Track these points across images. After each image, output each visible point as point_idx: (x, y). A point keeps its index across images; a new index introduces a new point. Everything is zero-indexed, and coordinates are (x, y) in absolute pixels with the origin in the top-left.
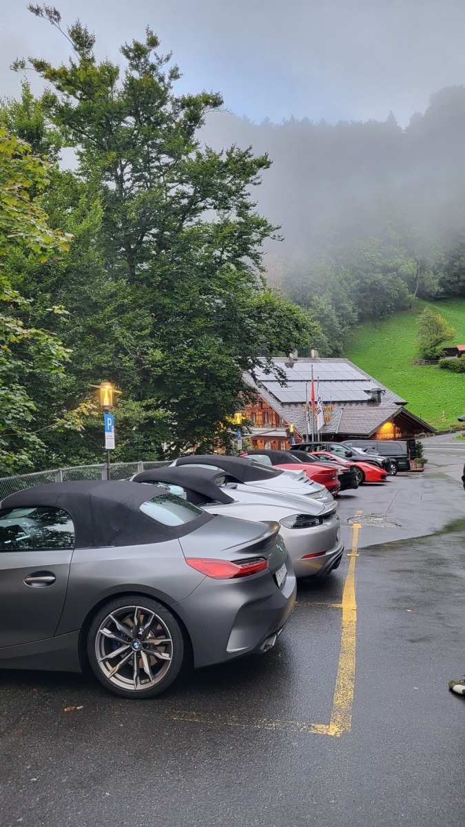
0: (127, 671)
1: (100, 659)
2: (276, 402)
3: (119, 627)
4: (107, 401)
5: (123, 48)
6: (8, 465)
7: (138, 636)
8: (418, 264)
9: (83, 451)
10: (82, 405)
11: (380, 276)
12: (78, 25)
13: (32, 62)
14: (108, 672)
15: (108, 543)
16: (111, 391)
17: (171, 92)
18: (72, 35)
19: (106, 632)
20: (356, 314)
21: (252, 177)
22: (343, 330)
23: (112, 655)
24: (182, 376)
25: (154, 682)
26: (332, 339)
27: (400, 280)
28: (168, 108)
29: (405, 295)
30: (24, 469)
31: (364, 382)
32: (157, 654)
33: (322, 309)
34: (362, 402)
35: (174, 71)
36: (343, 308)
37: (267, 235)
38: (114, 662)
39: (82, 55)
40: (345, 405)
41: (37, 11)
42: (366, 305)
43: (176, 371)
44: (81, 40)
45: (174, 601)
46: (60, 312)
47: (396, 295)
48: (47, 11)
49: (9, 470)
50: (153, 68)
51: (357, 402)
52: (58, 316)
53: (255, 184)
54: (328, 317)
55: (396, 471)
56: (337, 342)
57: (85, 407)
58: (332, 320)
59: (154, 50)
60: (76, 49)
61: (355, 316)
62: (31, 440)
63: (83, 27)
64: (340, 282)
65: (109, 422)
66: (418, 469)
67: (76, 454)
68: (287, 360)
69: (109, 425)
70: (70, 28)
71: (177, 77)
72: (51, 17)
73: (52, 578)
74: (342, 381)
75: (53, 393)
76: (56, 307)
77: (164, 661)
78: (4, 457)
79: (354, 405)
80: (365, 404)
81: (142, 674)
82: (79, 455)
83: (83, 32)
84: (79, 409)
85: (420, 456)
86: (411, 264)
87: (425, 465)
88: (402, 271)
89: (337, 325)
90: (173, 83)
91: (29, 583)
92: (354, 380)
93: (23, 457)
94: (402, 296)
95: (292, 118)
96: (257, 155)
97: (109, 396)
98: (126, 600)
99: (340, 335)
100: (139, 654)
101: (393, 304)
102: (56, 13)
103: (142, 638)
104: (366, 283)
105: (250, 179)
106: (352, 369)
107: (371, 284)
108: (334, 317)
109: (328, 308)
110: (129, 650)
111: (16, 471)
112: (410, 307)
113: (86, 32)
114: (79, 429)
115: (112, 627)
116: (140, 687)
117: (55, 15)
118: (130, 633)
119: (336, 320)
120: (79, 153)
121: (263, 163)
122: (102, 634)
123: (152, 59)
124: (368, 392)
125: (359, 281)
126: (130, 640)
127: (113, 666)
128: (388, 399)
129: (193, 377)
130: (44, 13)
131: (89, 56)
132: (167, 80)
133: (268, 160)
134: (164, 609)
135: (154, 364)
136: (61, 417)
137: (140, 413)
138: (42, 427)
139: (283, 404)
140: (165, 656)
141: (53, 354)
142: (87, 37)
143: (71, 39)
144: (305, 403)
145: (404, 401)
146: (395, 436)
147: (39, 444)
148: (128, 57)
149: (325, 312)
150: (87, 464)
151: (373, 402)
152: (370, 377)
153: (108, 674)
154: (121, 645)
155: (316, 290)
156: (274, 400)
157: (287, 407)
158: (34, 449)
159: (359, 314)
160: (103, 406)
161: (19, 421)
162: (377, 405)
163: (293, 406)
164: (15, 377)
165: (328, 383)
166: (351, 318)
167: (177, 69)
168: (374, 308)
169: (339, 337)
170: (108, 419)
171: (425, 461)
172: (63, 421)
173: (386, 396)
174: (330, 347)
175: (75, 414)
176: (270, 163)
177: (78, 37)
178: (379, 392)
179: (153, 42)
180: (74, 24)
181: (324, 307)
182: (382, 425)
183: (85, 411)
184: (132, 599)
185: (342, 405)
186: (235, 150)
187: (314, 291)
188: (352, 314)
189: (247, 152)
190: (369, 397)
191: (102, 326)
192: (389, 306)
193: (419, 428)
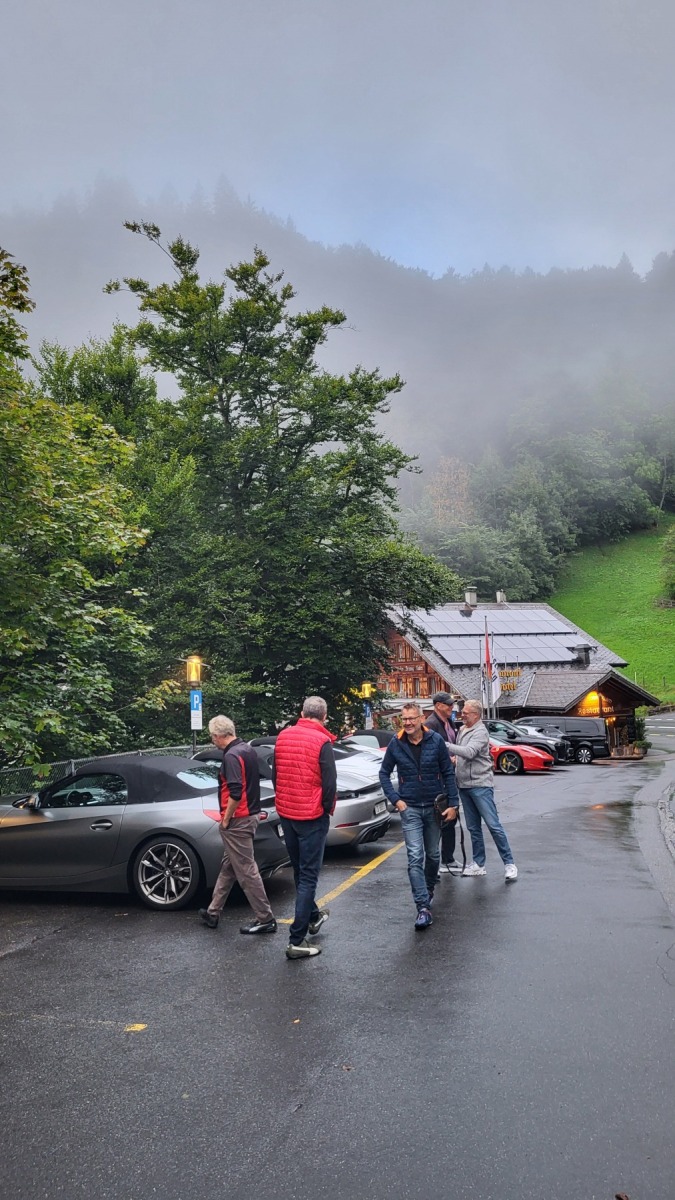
0: (159, 891)
1: (141, 882)
2: (443, 665)
3: (156, 859)
4: (194, 676)
5: (228, 271)
6: (86, 747)
7: (168, 866)
8: (663, 464)
9: (169, 731)
10: (164, 682)
11: (608, 483)
12: (180, 242)
13: (127, 282)
14: (146, 891)
15: (151, 801)
16: (199, 666)
17: (283, 312)
18: (172, 251)
19: (146, 863)
20: (574, 536)
21: (380, 404)
22: (554, 560)
23: (149, 880)
24: (292, 641)
25: (178, 898)
26: (539, 572)
27: (637, 488)
28: (280, 329)
29: (645, 508)
30: (100, 750)
31: (568, 636)
32: (181, 878)
33: (522, 532)
34: (563, 663)
35: (286, 289)
36: (555, 529)
37: (403, 467)
38: (151, 884)
39: (185, 273)
40: (538, 668)
41: (134, 228)
42: (589, 523)
43: (286, 636)
44: (184, 256)
45: (194, 840)
46: (139, 594)
47: (631, 508)
48: (146, 227)
49: (86, 752)
50: (263, 288)
51: (556, 664)
52: (138, 598)
53: (383, 412)
54: (532, 541)
55: (592, 758)
56: (545, 576)
57: (167, 685)
58: (538, 546)
59: (264, 270)
60: (178, 265)
61: (572, 539)
62: (110, 719)
63: (185, 243)
64: (550, 493)
65: (196, 699)
66: (635, 756)
67: (162, 735)
68: (462, 606)
69: (196, 702)
70: (171, 245)
71: (290, 296)
72: (149, 233)
73: (109, 824)
74: (537, 634)
75: (136, 668)
76: (135, 590)
77: (187, 883)
78: (82, 738)
79: (551, 668)
80: (568, 667)
81: (171, 894)
82: (165, 736)
83: (185, 248)
84: (161, 686)
85: (641, 737)
86: (652, 466)
87: (649, 750)
88: (639, 474)
89: (546, 552)
90: (286, 302)
91: (94, 828)
92: (554, 634)
93: (101, 738)
94: (641, 508)
95: (486, 267)
96: (386, 376)
97: (197, 670)
98: (160, 839)
99: (551, 566)
100: (169, 879)
101: (628, 521)
102: (156, 229)
103: (171, 867)
104: (588, 493)
105: (377, 405)
106: (553, 618)
107: (595, 494)
108: (540, 541)
109: (531, 530)
110: (163, 876)
111: (94, 753)
112: (655, 524)
113: (188, 248)
114: (160, 709)
115: (151, 860)
116: (168, 902)
117: (154, 232)
118: (163, 864)
119: (543, 546)
120: (180, 377)
121: (394, 385)
122: (143, 865)
123: (262, 279)
124: (572, 649)
125: (577, 490)
126: (163, 869)
127: (151, 887)
128: (601, 659)
129: (304, 642)
130: (142, 229)
131: (192, 273)
132: (279, 299)
133: (400, 381)
134: (186, 846)
135: (254, 631)
136: (142, 695)
137: (236, 687)
138: (124, 705)
139: (452, 667)
140: (187, 879)
141: (132, 634)
142: (190, 252)
143: (171, 255)
144: (478, 666)
145: (624, 662)
146: (601, 710)
147: (119, 725)
148: (234, 279)
149: (528, 536)
150: (171, 745)
151: (581, 663)
152: (577, 629)
153: (146, 893)
154: (156, 872)
155: (516, 504)
156: (441, 662)
157: (457, 671)
158: (115, 730)
159: (579, 536)
160: (191, 682)
161: (99, 700)
162: (585, 668)
163: (466, 670)
164: (96, 653)
165: (518, 637)
166: (566, 542)
167: (291, 288)
168: (601, 527)
169: (549, 570)
170: (195, 696)
171: (649, 745)
172: (144, 700)
173: (598, 655)
174: (536, 584)
175: (156, 692)
176: (402, 384)
177: (179, 254)
178: (587, 649)
179: (262, 263)
180: (175, 240)
181: (526, 528)
182: (585, 694)
183: (167, 688)
184: (165, 839)
185: (535, 668)
186: (361, 372)
187: (514, 506)
188: (568, 536)
189: (373, 375)
190: (573, 656)
191: (193, 590)
192: (622, 524)
193: (638, 700)
